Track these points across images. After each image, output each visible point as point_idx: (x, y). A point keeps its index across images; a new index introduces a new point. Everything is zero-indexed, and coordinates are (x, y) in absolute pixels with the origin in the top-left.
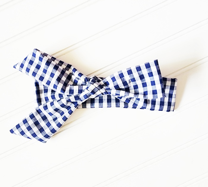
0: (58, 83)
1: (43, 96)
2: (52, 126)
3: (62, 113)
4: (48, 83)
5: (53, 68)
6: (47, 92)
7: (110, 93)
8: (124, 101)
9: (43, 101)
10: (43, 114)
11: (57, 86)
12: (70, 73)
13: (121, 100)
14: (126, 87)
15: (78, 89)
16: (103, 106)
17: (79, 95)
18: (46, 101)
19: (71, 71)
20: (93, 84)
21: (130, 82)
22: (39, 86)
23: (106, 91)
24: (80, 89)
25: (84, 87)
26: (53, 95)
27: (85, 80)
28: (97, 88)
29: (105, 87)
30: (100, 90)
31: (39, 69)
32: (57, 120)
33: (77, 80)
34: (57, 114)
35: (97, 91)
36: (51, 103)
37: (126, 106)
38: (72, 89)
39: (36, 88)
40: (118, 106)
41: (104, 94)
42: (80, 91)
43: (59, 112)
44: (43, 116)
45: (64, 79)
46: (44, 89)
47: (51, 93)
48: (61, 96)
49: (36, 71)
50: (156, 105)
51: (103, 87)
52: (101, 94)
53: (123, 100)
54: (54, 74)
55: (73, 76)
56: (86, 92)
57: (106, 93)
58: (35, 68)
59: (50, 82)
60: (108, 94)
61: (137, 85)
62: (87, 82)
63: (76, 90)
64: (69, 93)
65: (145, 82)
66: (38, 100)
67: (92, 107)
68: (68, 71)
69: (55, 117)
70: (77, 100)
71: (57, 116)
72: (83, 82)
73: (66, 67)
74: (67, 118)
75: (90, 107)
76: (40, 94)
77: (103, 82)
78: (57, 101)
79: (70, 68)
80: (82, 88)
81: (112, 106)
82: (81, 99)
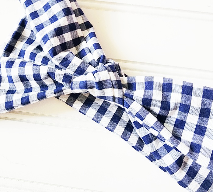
0: (54, 36)
1: (20, 45)
3: (29, 90)
4: (40, 27)
5: (61, 9)
6: (30, 44)
7: (128, 106)
8: (141, 137)
9: (15, 54)
11: (49, 39)
12: (83, 36)
13: (137, 130)
14: (163, 112)
15: (78, 65)
16: (101, 122)
17: (73, 76)
18: (19, 56)
19: (86, 33)
20: (109, 71)
21: (175, 108)
22: (24, 27)
23: (123, 98)
24: (81, 67)
25: (91, 69)
26: (35, 52)
27: (99, 58)
28: (112, 81)
29: (125, 90)
30: (115, 89)
32: (12, 95)
33: (86, 51)
34: (20, 86)
35: (108, 87)
36: (22, 62)
37: (139, 147)
38: (69, 59)
39: (19, 28)
40: (125, 137)
41: (117, 100)
42: (80, 71)
43: (25, 85)
45: (68, 37)
46: (29, 38)
47: (34, 49)
48: (45, 61)
50: (193, 181)
51: (122, 88)
52: (112, 99)
53: (141, 133)
54: (58, 19)
55: (83, 43)
56: (89, 77)
57: (122, 101)
59: (44, 28)
60: (123, 105)
61: (185, 122)
62: (100, 64)
63: (75, 65)
64: (60, 63)
65: (205, 126)
66: (8, 47)
67: (83, 111)
68: (82, 31)
69: (14, 90)
70: (66, 82)
71: (17, 89)
72: (94, 60)
73: (83, 23)
74: (30, 101)
75: (79, 109)
76: (18, 41)
77: (127, 81)
78: (34, 64)
79: (87, 29)
80: (87, 68)
81: (114, 131)
82: (73, 85)
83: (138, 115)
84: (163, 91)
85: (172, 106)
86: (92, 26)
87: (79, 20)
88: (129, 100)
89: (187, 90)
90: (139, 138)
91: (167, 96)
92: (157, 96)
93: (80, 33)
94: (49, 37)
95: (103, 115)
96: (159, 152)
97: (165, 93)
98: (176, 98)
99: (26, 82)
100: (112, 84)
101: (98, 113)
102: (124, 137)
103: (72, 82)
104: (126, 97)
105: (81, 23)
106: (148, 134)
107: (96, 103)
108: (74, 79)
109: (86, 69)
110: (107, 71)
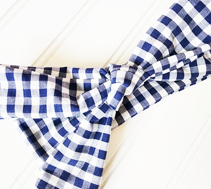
0: (61, 100)
1: (43, 141)
2: (86, 182)
4: (43, 109)
5: (38, 81)
6: (48, 131)
9: (49, 149)
10: (59, 170)
11: (61, 105)
12: (71, 79)
15: (99, 92)
17: (105, 102)
18: (53, 146)
19: (70, 75)
21: (174, 38)
22: (28, 128)
23: (145, 72)
24: (101, 91)
25: (107, 85)
26: (59, 128)
27: (101, 74)
28: (129, 71)
31: (15, 96)
33: (87, 82)
34: (84, 157)
36: (64, 143)
38: (89, 97)
39: (26, 133)
42: (104, 94)
43: (86, 152)
44: (61, 174)
46: (41, 130)
47: (56, 128)
48: (74, 122)
49: (12, 101)
51: (138, 68)
54: (46, 89)
55: (78, 81)
56: (115, 88)
58: (7, 97)
63: (96, 95)
64: (88, 107)
65: (196, 25)
66: (39, 152)
67: (133, 114)
68: (65, 78)
69: (83, 164)
70: (107, 110)
71: (85, 161)
72: (99, 79)
73: (59, 73)
74: (105, 150)
75: (130, 116)
76: (38, 141)
77: (132, 62)
78: (74, 132)
79: (66, 73)
80: (104, 86)
81: (162, 97)
82: (113, 105)
83: (164, 68)
84: (156, 39)
85: (170, 39)
86: (66, 68)
87: (55, 74)
88: (149, 68)
89: (166, 21)
90: (175, 82)
91: (162, 38)
92: (158, 45)
93: (67, 80)
94: (59, 104)
95: (145, 99)
96: (193, 72)
97: (158, 38)
98: (166, 32)
99: (84, 149)
100: (131, 72)
101: (141, 102)
102: (170, 92)
103: (110, 105)
104: (145, 69)
105: (58, 74)
106: (177, 73)
107: (132, 100)
108: (107, 103)
109: (105, 88)
110: (118, 71)
